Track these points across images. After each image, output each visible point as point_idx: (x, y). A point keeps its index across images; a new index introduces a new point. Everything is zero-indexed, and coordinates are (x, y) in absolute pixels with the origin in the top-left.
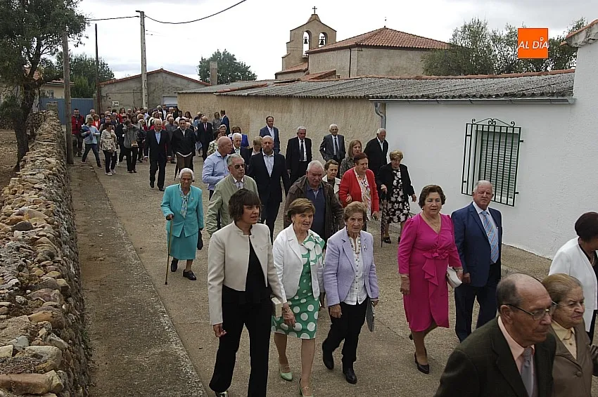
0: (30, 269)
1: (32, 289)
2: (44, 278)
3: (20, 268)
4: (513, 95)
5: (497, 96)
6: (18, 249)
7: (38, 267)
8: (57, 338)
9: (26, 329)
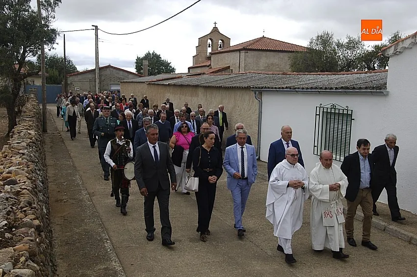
0: (15, 214)
1: (17, 228)
2: (25, 220)
3: (8, 213)
4: (347, 88)
5: (336, 88)
6: (7, 199)
7: (21, 212)
8: (32, 264)
9: (11, 257)
